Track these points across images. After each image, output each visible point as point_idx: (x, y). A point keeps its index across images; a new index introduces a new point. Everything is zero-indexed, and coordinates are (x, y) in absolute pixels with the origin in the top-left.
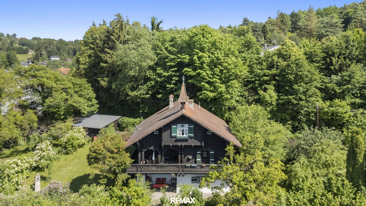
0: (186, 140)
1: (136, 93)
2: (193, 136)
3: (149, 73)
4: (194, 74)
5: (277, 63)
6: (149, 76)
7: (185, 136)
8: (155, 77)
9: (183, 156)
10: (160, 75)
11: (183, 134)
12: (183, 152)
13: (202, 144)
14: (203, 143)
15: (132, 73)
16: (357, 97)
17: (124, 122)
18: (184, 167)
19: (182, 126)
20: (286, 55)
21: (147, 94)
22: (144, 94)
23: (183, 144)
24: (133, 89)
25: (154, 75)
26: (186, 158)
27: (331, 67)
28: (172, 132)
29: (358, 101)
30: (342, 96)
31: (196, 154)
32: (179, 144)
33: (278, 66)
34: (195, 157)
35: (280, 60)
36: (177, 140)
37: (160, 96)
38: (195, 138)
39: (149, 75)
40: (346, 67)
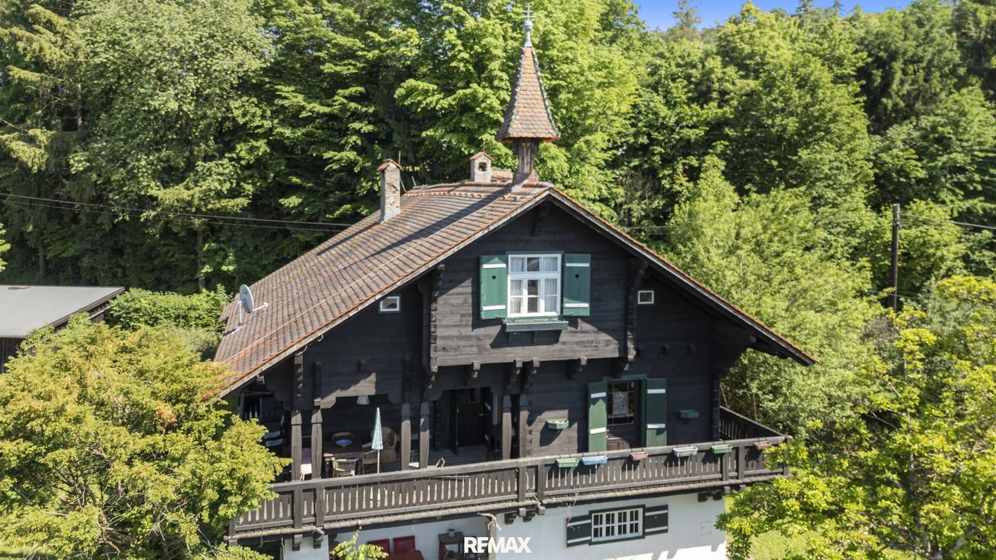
0: (551, 336)
1: (186, 195)
2: (587, 313)
3: (242, 109)
4: (446, 102)
5: (719, 80)
6: (241, 121)
7: (546, 313)
8: (268, 124)
9: (524, 415)
10: (293, 118)
11: (533, 305)
12: (523, 400)
13: (624, 349)
14: (631, 345)
15: (166, 101)
17: (137, 310)
18: (544, 472)
19: (534, 267)
20: (751, 55)
21: (233, 194)
22: (219, 195)
23: (538, 354)
24: (169, 176)
25: (263, 117)
26: (538, 426)
27: (884, 100)
28: (483, 299)
29: (979, 204)
30: (929, 189)
31: (586, 403)
32: (517, 355)
33: (723, 93)
34: (581, 419)
35: (731, 70)
36: (506, 338)
37: (293, 201)
38: (595, 319)
39: (244, 115)
40: (925, 104)
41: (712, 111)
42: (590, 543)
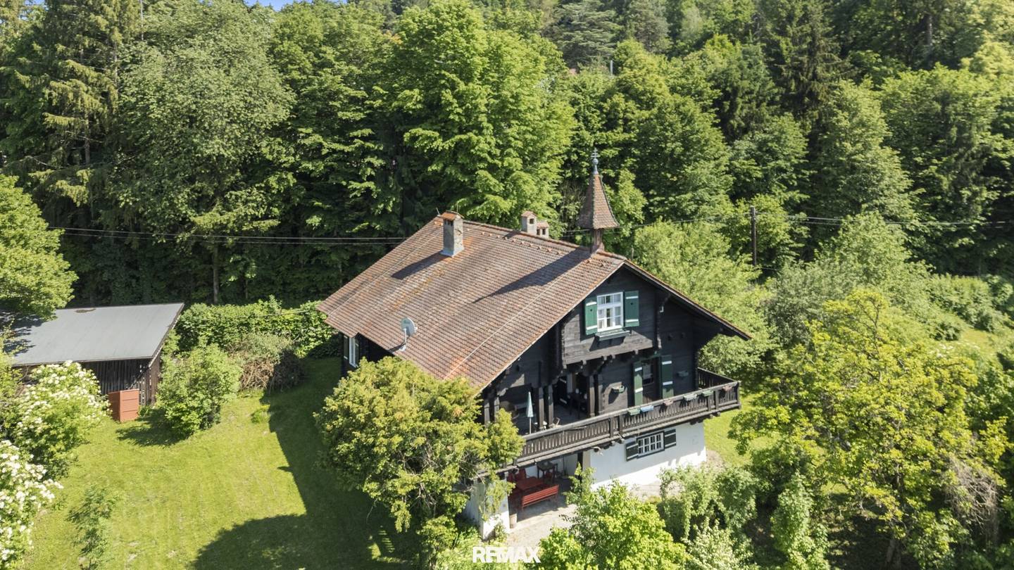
0: (620, 340)
1: (219, 219)
2: (638, 325)
3: (266, 148)
4: (448, 144)
5: (625, 111)
6: (269, 157)
7: (616, 328)
8: (291, 159)
9: (600, 387)
10: (315, 153)
11: (609, 324)
12: (600, 378)
13: (655, 343)
14: (659, 340)
16: (791, 188)
17: (203, 323)
18: (622, 419)
19: (608, 300)
20: (644, 93)
21: (265, 217)
22: (255, 218)
23: (613, 351)
24: (201, 204)
25: (288, 155)
26: (608, 391)
27: (732, 121)
28: (587, 323)
29: (797, 196)
30: (763, 186)
31: (632, 374)
32: (604, 353)
33: (626, 120)
34: (630, 386)
35: (631, 104)
36: (598, 343)
37: (315, 220)
38: (639, 330)
39: (271, 153)
40: (756, 122)
41: (618, 135)
42: (638, 457)
